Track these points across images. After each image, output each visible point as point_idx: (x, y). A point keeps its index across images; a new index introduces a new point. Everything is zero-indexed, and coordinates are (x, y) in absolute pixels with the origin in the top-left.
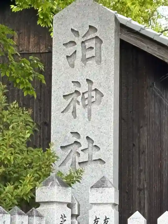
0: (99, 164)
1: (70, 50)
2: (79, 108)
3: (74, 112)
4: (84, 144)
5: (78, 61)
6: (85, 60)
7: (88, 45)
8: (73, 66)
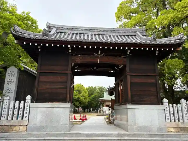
0: (12, 93)
1: (9, 74)
2: (10, 84)
3: (8, 85)
4: (9, 90)
5: (10, 76)
6: (11, 76)
7: (12, 74)
8: (9, 77)
